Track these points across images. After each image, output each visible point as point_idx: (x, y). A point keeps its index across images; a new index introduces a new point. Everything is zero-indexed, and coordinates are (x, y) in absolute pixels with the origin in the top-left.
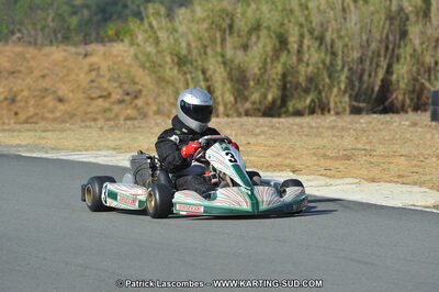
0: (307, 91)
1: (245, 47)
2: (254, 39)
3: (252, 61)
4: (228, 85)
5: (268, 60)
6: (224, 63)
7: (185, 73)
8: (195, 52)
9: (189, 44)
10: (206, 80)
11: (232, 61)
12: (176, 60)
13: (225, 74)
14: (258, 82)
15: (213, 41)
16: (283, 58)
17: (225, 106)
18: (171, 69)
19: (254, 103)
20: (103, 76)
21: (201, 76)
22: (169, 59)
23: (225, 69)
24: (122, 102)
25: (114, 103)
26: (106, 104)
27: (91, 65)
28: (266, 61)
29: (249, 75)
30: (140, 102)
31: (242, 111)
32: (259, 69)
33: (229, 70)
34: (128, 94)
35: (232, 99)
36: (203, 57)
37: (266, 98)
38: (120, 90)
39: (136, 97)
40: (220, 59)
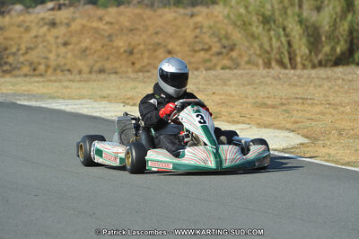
1: (318, 9)
2: (326, 2)
3: (324, 20)
4: (304, 40)
5: (338, 20)
6: (301, 22)
7: (269, 30)
8: (277, 13)
9: (272, 6)
10: (287, 35)
11: (307, 21)
12: (261, 18)
13: (301, 31)
14: (329, 38)
15: (292, 5)
16: (349, 17)
17: (302, 57)
18: (257, 27)
19: (326, 55)
20: (205, 33)
21: (282, 33)
22: (254, 19)
23: (301, 26)
24: (219, 54)
25: (212, 55)
26: (207, 56)
27: (196, 23)
28: (335, 19)
29: (321, 31)
30: (234, 54)
31: (316, 61)
32: (330, 27)
33: (303, 26)
34: (225, 47)
35: (307, 51)
36: (284, 17)
37: (335, 51)
38: (218, 45)
39: (232, 50)
40: (297, 19)
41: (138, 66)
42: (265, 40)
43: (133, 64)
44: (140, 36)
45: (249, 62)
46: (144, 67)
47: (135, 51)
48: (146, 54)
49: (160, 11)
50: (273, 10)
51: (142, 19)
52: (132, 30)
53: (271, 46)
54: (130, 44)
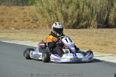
0: (85, 20)
1: (68, 8)
2: (70, 5)
3: (70, 11)
4: (62, 18)
5: (74, 11)
7: (50, 15)
9: (52, 6)
10: (56, 17)
12: (48, 11)
13: (62, 15)
14: (71, 17)
15: (58, 6)
16: (78, 10)
18: (46, 13)
19: (70, 23)
20: (28, 15)
21: (55, 16)
22: (46, 11)
23: (61, 13)
24: (33, 22)
25: (30, 23)
26: (28, 23)
27: (24, 12)
28: (73, 12)
29: (68, 15)
30: (38, 23)
31: (66, 26)
32: (71, 14)
33: (62, 13)
34: (34, 20)
35: (63, 22)
36: (56, 10)
37: (73, 22)
38: (32, 19)
39: (37, 21)
40: (60, 11)
41: (5, 26)
42: (49, 18)
43: (3, 25)
44: (5, 16)
45: (43, 25)
46: (7, 26)
47: (4, 21)
48: (7, 22)
49: (12, 7)
50: (52, 8)
51: (6, 10)
52: (2, 13)
53: (51, 20)
54: (1, 18)
